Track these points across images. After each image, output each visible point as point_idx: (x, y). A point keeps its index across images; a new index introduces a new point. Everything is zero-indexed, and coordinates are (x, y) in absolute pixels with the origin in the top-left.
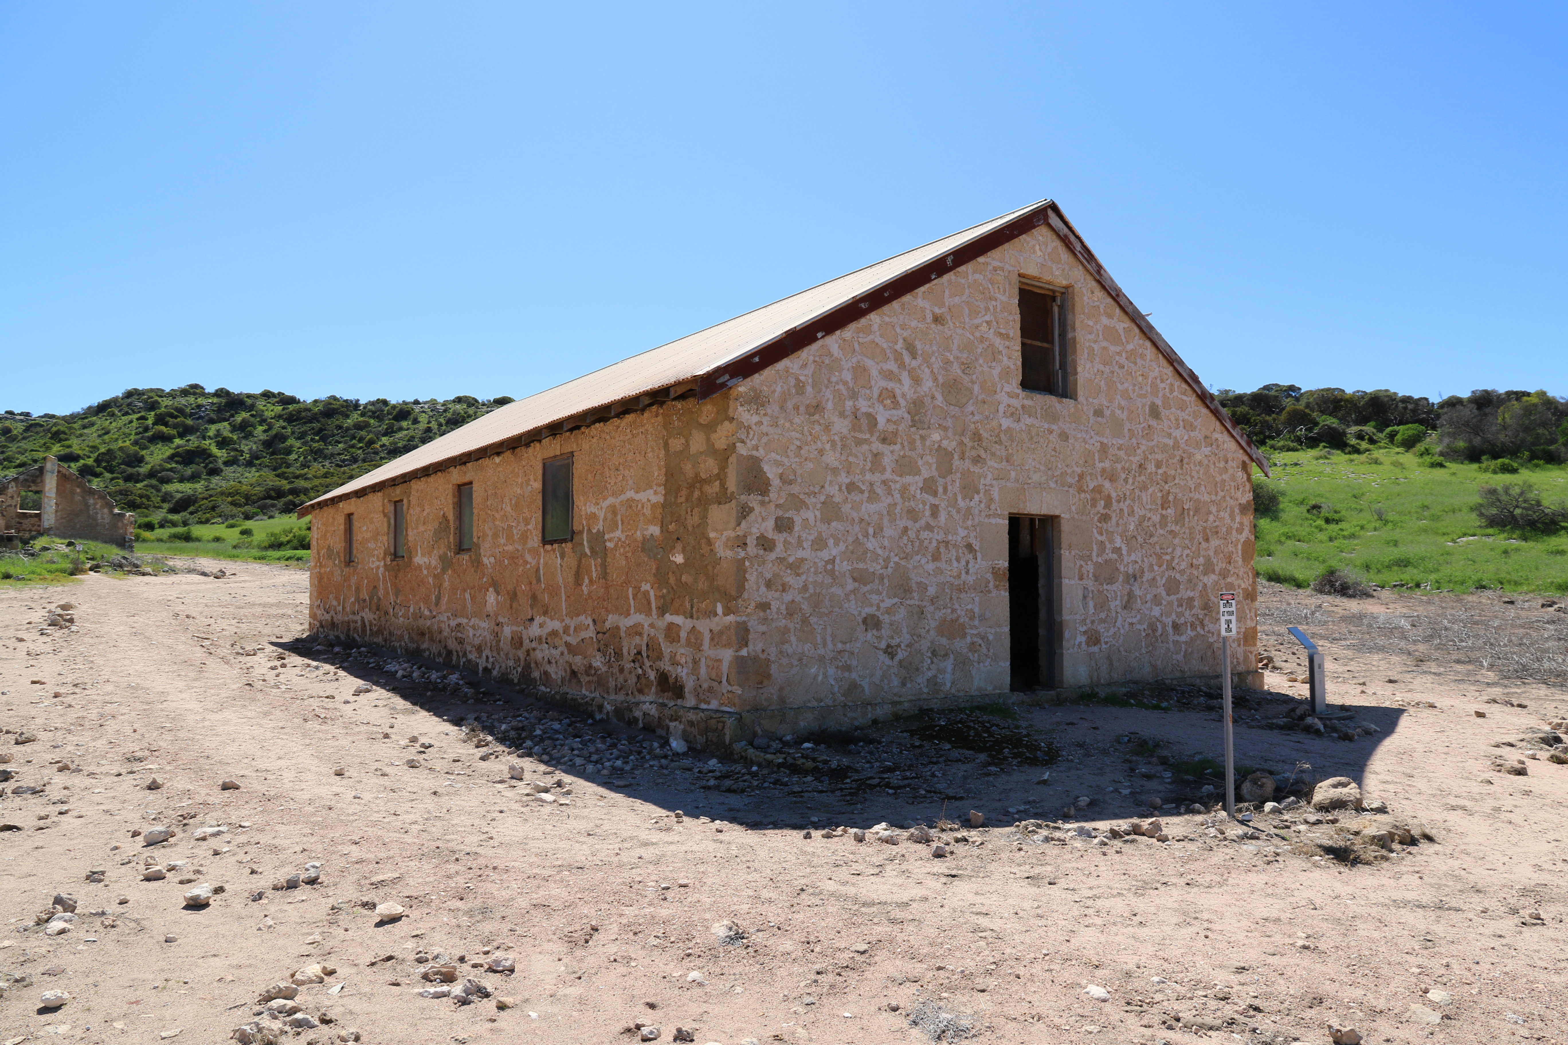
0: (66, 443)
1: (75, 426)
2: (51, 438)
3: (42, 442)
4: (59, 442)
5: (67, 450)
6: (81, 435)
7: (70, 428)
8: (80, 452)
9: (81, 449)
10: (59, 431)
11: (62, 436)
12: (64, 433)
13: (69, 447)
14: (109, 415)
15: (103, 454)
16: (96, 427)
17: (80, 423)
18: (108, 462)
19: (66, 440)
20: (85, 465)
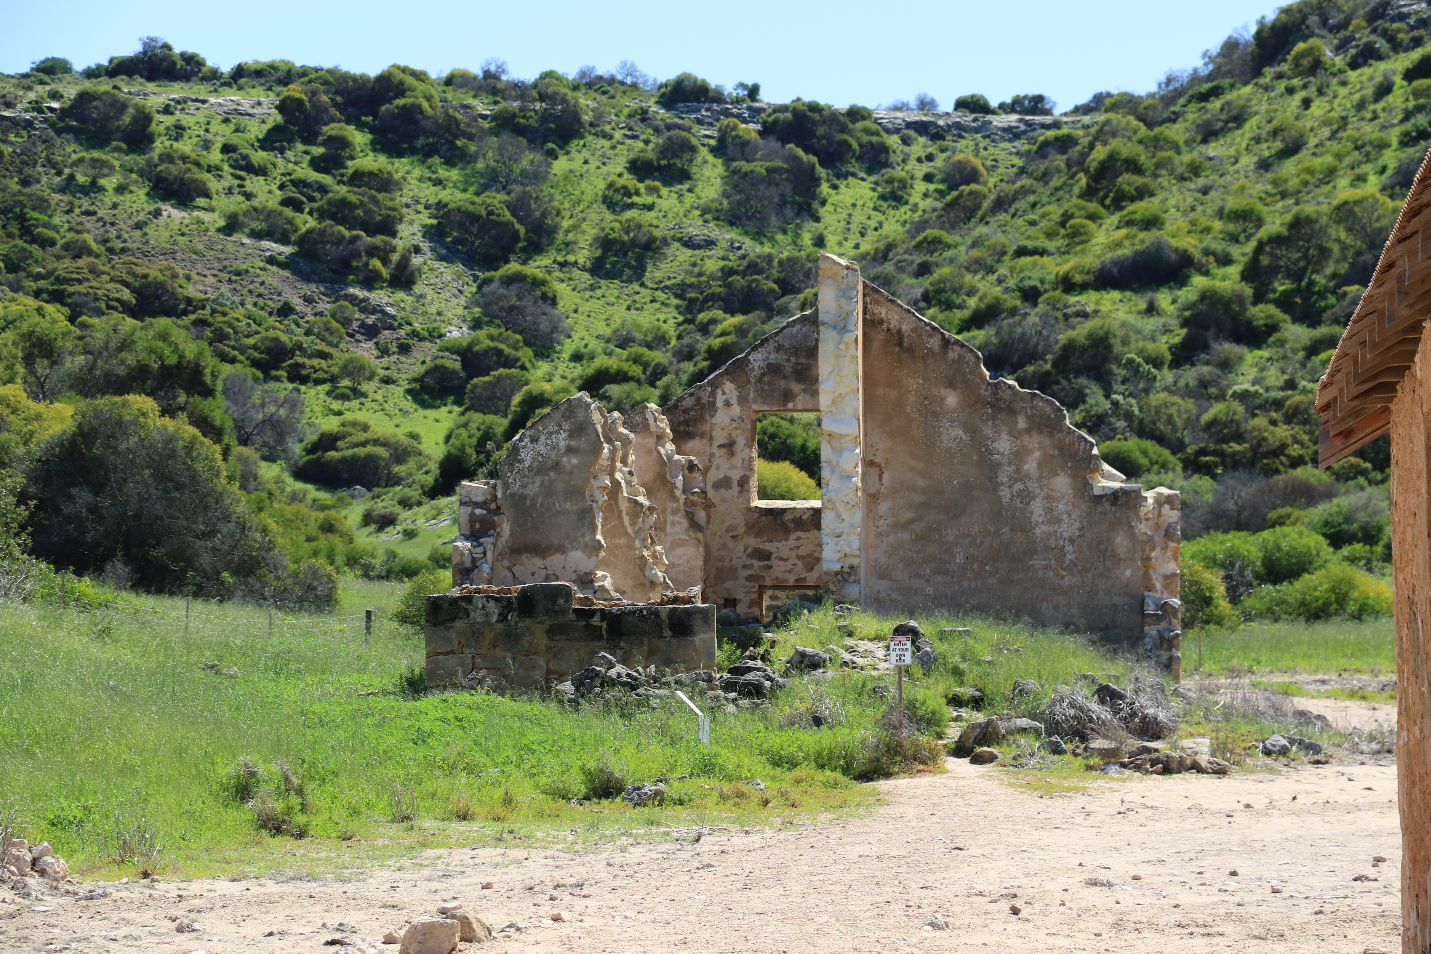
0: (1140, 208)
1: (1176, 132)
2: (1088, 193)
3: (1055, 211)
4: (1117, 205)
5: (1146, 238)
6: (1195, 170)
7: (1156, 143)
8: (1190, 244)
9: (1195, 227)
10: (1112, 157)
11: (1127, 181)
12: (1133, 166)
13: (1151, 223)
14: (1298, 69)
15: (1276, 240)
16: (1250, 126)
17: (1192, 115)
18: (1297, 276)
19: (1142, 193)
20: (1207, 297)
